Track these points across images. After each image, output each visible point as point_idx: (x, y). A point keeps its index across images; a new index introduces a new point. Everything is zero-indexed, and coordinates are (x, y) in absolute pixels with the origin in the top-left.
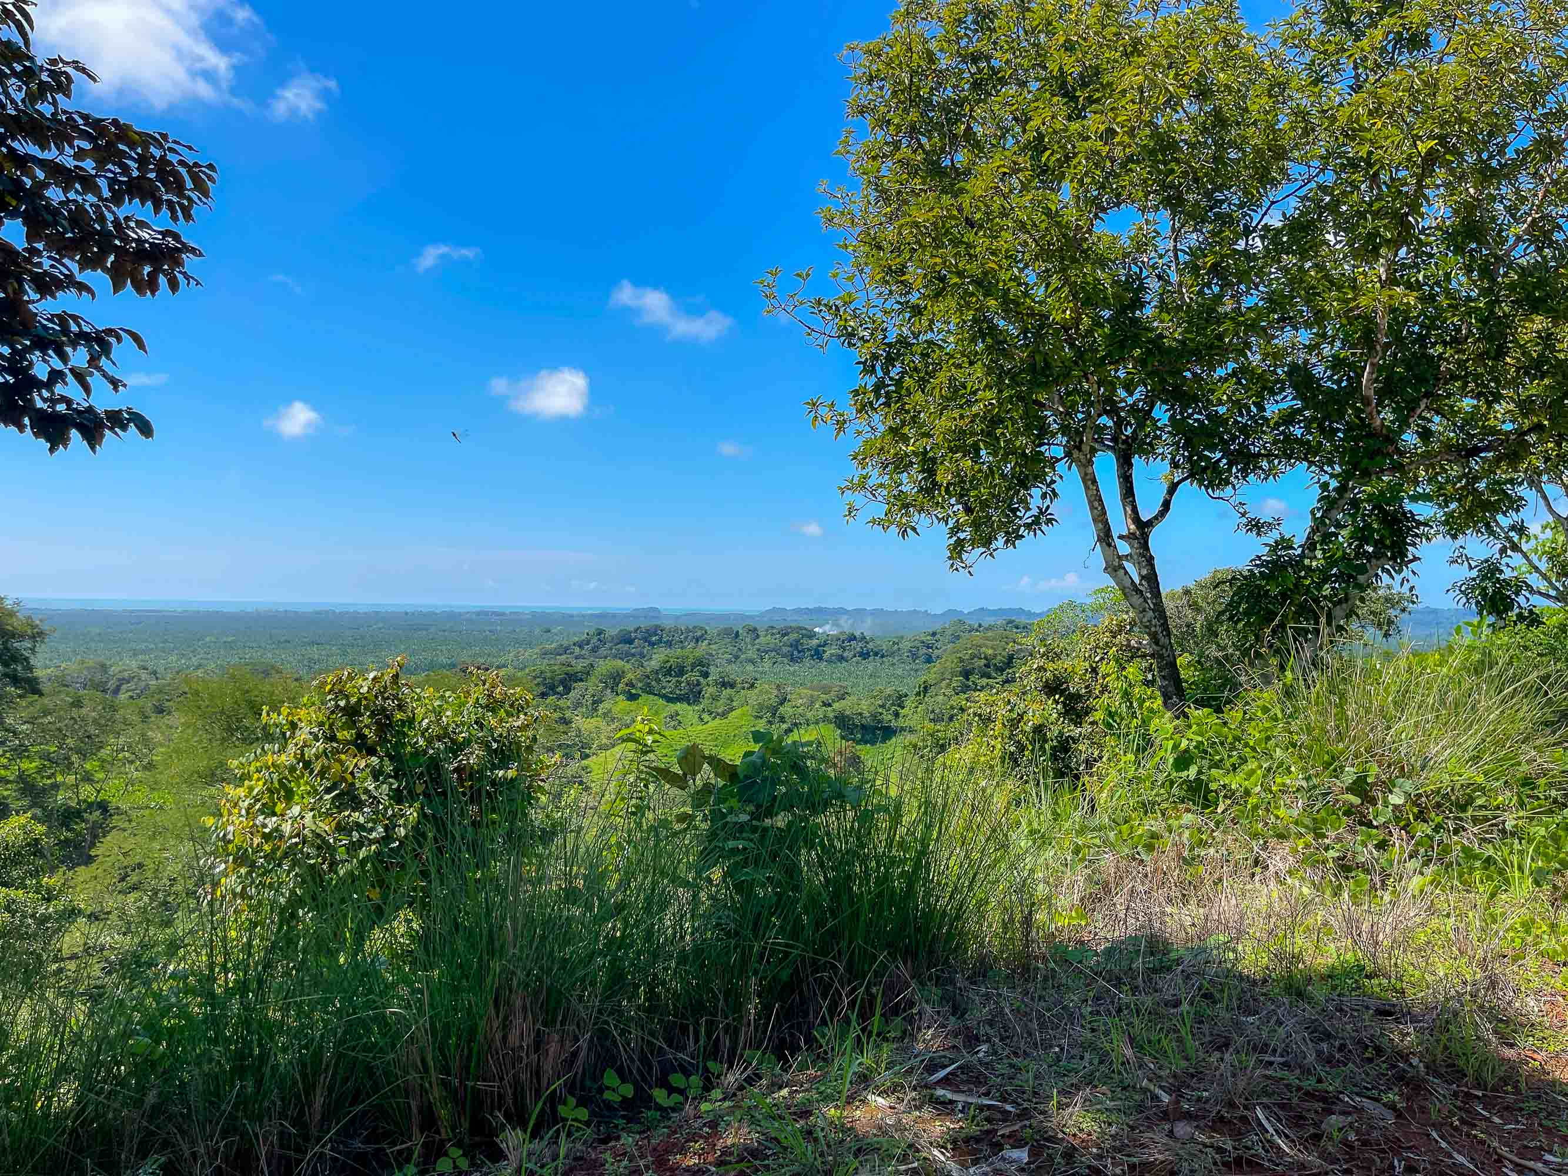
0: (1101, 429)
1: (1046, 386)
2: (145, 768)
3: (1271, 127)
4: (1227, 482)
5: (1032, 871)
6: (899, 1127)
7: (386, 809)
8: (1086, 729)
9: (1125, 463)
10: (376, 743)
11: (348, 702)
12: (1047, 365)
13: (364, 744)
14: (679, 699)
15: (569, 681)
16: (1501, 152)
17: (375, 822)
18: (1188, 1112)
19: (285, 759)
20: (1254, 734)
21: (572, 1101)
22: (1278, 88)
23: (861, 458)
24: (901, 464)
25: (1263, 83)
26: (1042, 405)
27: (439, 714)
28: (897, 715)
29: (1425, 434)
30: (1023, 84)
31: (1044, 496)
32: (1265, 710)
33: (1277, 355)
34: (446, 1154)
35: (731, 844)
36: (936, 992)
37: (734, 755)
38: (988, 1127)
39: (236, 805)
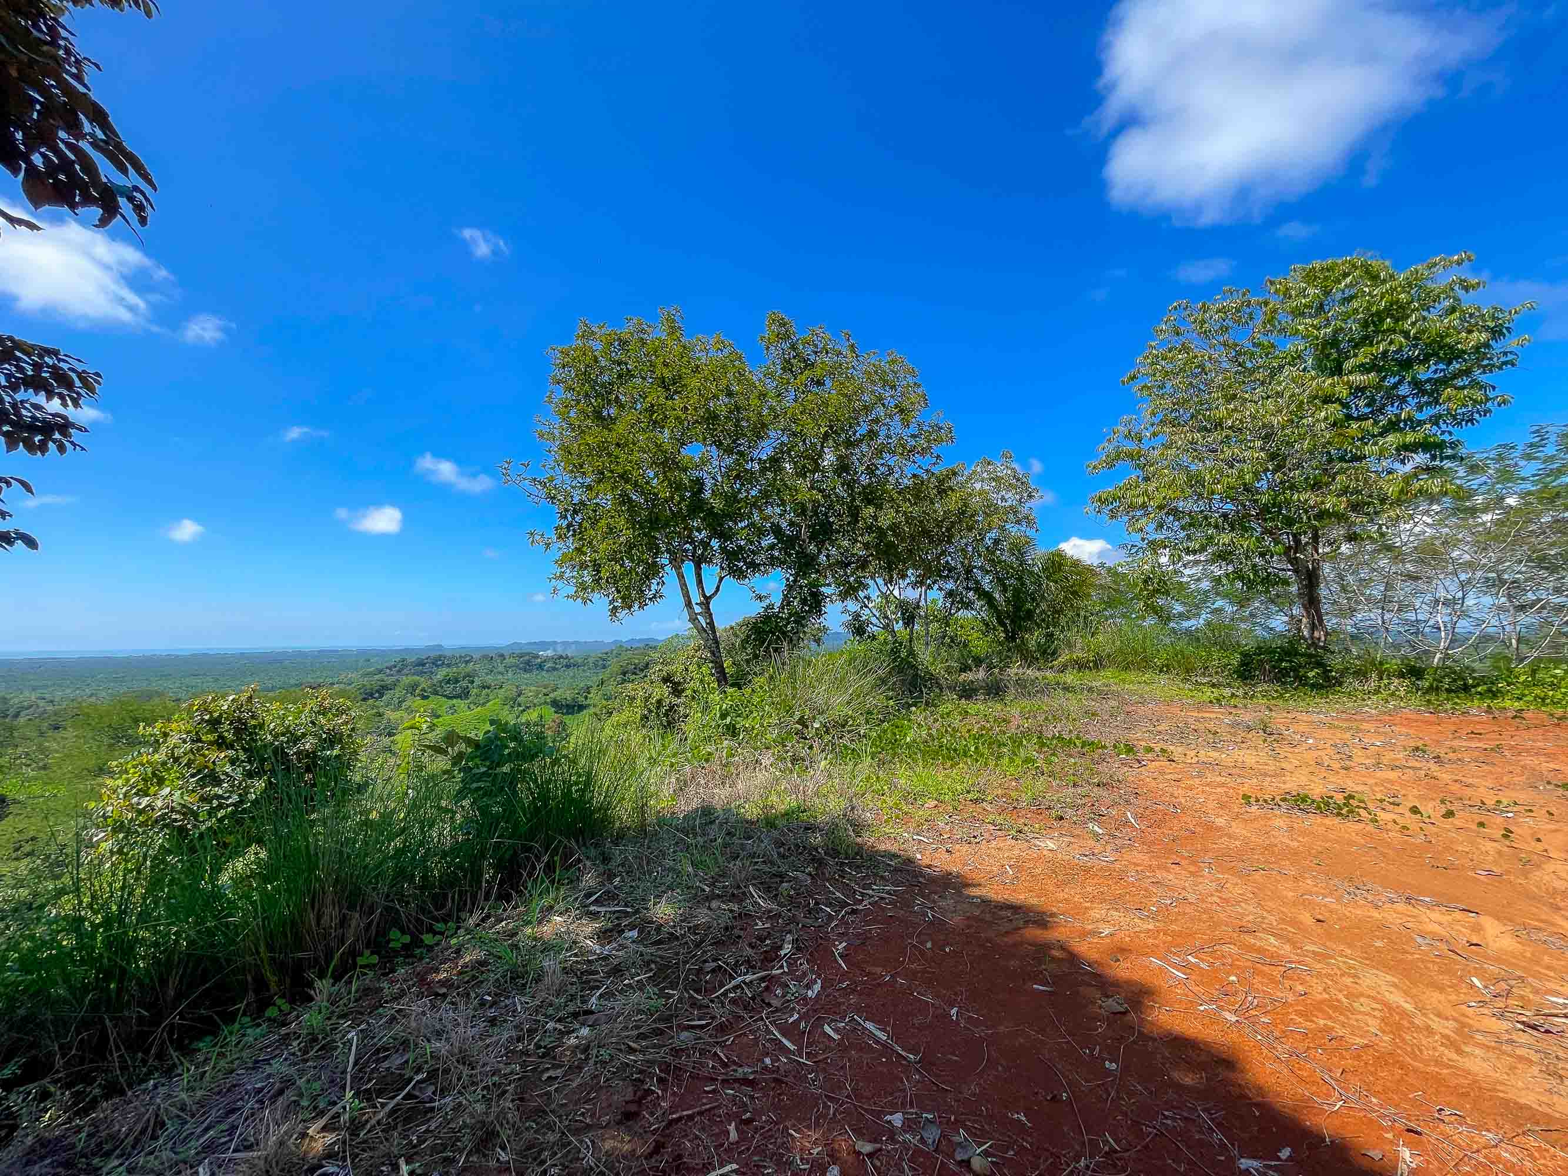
0: (686, 551)
1: (658, 530)
2: (40, 768)
3: (760, 413)
4: (746, 577)
5: (648, 779)
6: (568, 932)
7: (240, 784)
8: (683, 700)
9: (698, 568)
10: (234, 741)
11: (211, 716)
12: (657, 519)
13: (224, 742)
14: (455, 697)
15: (382, 690)
16: (854, 435)
17: (231, 792)
18: (718, 895)
19: (158, 757)
20: (756, 700)
21: (367, 953)
22: (762, 396)
23: (560, 563)
24: (583, 566)
25: (756, 393)
26: (657, 538)
27: (283, 718)
28: (586, 698)
29: (828, 556)
30: (644, 379)
31: (658, 584)
32: (761, 687)
33: (766, 519)
34: (274, 1004)
35: (475, 785)
36: (593, 852)
37: (478, 734)
38: (616, 922)
39: (115, 791)
